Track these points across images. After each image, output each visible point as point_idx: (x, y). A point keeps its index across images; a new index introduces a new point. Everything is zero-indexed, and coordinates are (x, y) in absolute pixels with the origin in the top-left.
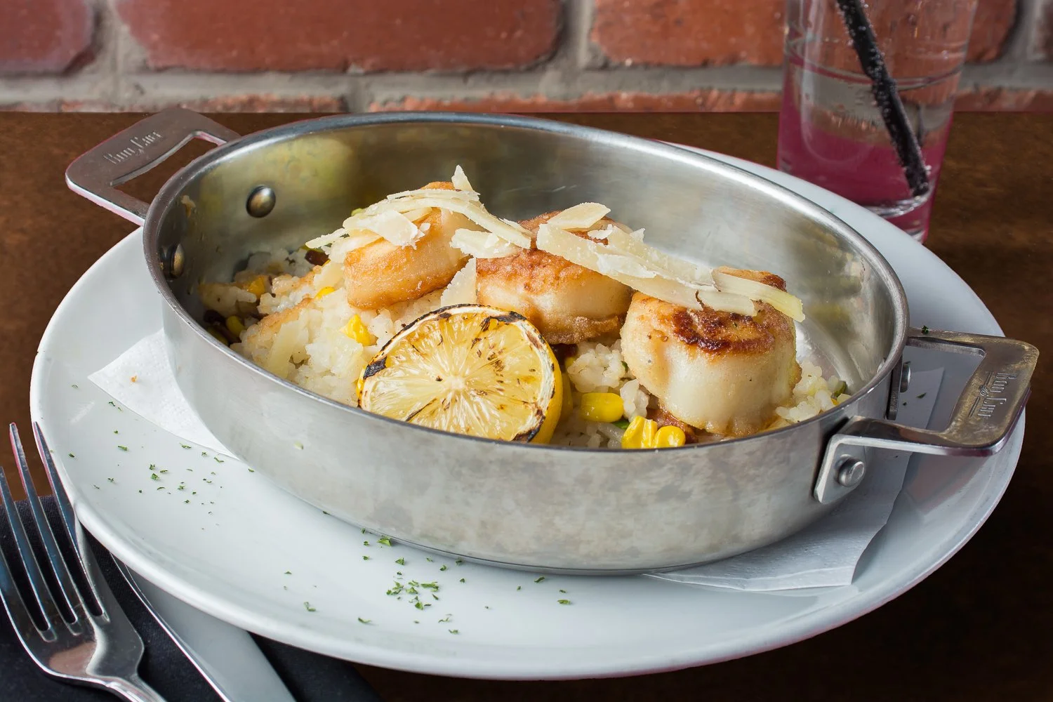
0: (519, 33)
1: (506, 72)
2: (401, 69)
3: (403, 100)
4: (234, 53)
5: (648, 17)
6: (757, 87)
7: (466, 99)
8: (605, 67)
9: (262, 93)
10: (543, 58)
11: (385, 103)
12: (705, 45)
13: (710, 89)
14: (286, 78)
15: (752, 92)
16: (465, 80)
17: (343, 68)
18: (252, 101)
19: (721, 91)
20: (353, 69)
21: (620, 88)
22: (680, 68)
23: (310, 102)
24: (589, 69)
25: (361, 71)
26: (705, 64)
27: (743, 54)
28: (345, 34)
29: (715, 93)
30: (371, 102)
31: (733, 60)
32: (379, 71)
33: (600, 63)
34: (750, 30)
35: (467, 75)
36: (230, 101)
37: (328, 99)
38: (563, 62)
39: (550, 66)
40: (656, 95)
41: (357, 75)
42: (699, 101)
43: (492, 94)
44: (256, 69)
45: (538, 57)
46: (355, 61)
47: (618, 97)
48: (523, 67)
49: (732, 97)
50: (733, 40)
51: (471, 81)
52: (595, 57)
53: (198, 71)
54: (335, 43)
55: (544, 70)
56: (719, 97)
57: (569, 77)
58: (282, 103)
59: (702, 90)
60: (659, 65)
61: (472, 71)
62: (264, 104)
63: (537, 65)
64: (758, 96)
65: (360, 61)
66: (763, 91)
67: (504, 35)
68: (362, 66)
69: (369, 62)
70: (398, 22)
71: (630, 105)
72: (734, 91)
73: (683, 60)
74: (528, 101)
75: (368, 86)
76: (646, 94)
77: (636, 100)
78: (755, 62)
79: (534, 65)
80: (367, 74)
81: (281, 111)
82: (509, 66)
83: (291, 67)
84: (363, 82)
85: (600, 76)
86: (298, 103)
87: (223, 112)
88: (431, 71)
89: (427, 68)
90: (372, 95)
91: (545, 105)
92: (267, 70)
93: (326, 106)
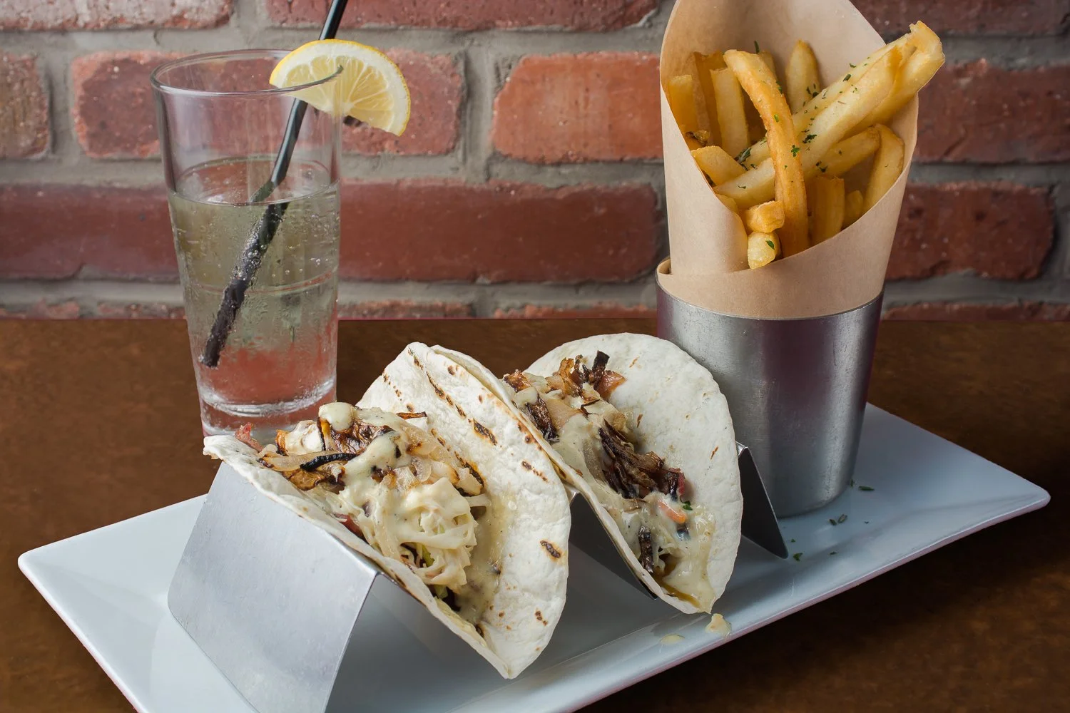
0: (624, 251)
1: (611, 284)
2: (522, 280)
3: (523, 307)
4: (380, 265)
7: (578, 307)
9: (402, 300)
10: (644, 273)
11: (508, 310)
14: (425, 286)
16: (577, 292)
17: (472, 279)
18: (393, 307)
20: (480, 280)
23: (443, 308)
25: (487, 282)
28: (475, 250)
30: (496, 308)
32: (503, 282)
35: (578, 286)
36: (374, 306)
37: (458, 306)
39: (650, 279)
41: (485, 285)
43: (600, 303)
44: (398, 279)
45: (640, 271)
46: (483, 273)
48: (626, 281)
51: (582, 292)
54: (466, 256)
55: (645, 282)
58: (419, 308)
61: (583, 282)
62: (403, 309)
63: (639, 279)
65: (487, 273)
67: (611, 252)
68: (489, 278)
69: (495, 274)
70: (521, 239)
74: (631, 309)
75: (493, 294)
79: (636, 279)
80: (493, 284)
81: (418, 316)
82: (616, 278)
83: (427, 277)
84: (489, 290)
86: (432, 309)
87: (368, 318)
88: (548, 283)
89: (545, 280)
90: (497, 303)
91: (645, 313)
92: (407, 279)
93: (457, 311)
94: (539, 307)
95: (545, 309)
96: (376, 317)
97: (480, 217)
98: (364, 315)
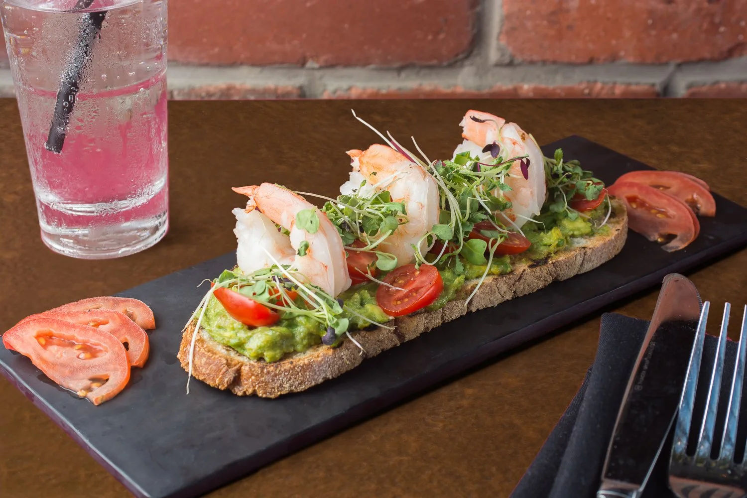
0: (442, 36)
1: (431, 67)
2: (348, 64)
3: (350, 89)
4: (216, 50)
5: (545, 23)
6: (633, 80)
7: (400, 89)
8: (511, 64)
9: (237, 83)
10: (461, 56)
11: (335, 92)
12: (591, 46)
13: (595, 82)
14: (257, 70)
15: (629, 84)
16: (399, 74)
17: (302, 63)
18: (229, 89)
19: (604, 83)
20: (310, 64)
21: (523, 80)
22: (572, 65)
23: (276, 89)
24: (499, 65)
25: (316, 65)
26: (591, 61)
27: (622, 53)
28: (304, 35)
29: (599, 86)
30: (325, 89)
31: (614, 58)
32: (330, 66)
33: (507, 60)
34: (627, 34)
35: (400, 69)
36: (212, 89)
37: (289, 88)
38: (478, 60)
39: (467, 62)
40: (551, 87)
41: (313, 69)
42: (587, 91)
43: (421, 85)
44: (233, 64)
45: (457, 55)
46: (312, 57)
47: (521, 88)
48: (445, 64)
49: (613, 88)
50: (614, 42)
51: (403, 75)
52: (503, 55)
53: (187, 64)
54: (296, 42)
55: (462, 66)
56: (602, 88)
57: (482, 71)
58: (253, 91)
59: (588, 82)
60: (554, 62)
61: (405, 67)
62: (239, 91)
63: (456, 62)
64: (634, 88)
65: (315, 57)
66: (637, 84)
67: (430, 37)
68: (317, 62)
69: (323, 58)
70: (346, 26)
71: (531, 95)
72: (615, 83)
73: (573, 58)
74: (449, 91)
75: (321, 78)
76: (543, 86)
77: (535, 90)
78: (631, 59)
79: (454, 63)
80: (321, 68)
81: (252, 98)
82: (434, 62)
83: (261, 62)
84: (318, 74)
85: (506, 71)
86: (266, 91)
87: (206, 99)
88: (372, 66)
89: (369, 64)
90: (325, 85)
91: (462, 94)
92: (242, 64)
93: (288, 94)
94: (364, 89)
95: (369, 91)
96: (213, 98)
97: (308, 4)
98: (202, 98)
